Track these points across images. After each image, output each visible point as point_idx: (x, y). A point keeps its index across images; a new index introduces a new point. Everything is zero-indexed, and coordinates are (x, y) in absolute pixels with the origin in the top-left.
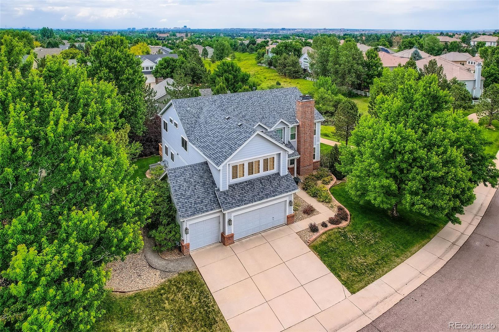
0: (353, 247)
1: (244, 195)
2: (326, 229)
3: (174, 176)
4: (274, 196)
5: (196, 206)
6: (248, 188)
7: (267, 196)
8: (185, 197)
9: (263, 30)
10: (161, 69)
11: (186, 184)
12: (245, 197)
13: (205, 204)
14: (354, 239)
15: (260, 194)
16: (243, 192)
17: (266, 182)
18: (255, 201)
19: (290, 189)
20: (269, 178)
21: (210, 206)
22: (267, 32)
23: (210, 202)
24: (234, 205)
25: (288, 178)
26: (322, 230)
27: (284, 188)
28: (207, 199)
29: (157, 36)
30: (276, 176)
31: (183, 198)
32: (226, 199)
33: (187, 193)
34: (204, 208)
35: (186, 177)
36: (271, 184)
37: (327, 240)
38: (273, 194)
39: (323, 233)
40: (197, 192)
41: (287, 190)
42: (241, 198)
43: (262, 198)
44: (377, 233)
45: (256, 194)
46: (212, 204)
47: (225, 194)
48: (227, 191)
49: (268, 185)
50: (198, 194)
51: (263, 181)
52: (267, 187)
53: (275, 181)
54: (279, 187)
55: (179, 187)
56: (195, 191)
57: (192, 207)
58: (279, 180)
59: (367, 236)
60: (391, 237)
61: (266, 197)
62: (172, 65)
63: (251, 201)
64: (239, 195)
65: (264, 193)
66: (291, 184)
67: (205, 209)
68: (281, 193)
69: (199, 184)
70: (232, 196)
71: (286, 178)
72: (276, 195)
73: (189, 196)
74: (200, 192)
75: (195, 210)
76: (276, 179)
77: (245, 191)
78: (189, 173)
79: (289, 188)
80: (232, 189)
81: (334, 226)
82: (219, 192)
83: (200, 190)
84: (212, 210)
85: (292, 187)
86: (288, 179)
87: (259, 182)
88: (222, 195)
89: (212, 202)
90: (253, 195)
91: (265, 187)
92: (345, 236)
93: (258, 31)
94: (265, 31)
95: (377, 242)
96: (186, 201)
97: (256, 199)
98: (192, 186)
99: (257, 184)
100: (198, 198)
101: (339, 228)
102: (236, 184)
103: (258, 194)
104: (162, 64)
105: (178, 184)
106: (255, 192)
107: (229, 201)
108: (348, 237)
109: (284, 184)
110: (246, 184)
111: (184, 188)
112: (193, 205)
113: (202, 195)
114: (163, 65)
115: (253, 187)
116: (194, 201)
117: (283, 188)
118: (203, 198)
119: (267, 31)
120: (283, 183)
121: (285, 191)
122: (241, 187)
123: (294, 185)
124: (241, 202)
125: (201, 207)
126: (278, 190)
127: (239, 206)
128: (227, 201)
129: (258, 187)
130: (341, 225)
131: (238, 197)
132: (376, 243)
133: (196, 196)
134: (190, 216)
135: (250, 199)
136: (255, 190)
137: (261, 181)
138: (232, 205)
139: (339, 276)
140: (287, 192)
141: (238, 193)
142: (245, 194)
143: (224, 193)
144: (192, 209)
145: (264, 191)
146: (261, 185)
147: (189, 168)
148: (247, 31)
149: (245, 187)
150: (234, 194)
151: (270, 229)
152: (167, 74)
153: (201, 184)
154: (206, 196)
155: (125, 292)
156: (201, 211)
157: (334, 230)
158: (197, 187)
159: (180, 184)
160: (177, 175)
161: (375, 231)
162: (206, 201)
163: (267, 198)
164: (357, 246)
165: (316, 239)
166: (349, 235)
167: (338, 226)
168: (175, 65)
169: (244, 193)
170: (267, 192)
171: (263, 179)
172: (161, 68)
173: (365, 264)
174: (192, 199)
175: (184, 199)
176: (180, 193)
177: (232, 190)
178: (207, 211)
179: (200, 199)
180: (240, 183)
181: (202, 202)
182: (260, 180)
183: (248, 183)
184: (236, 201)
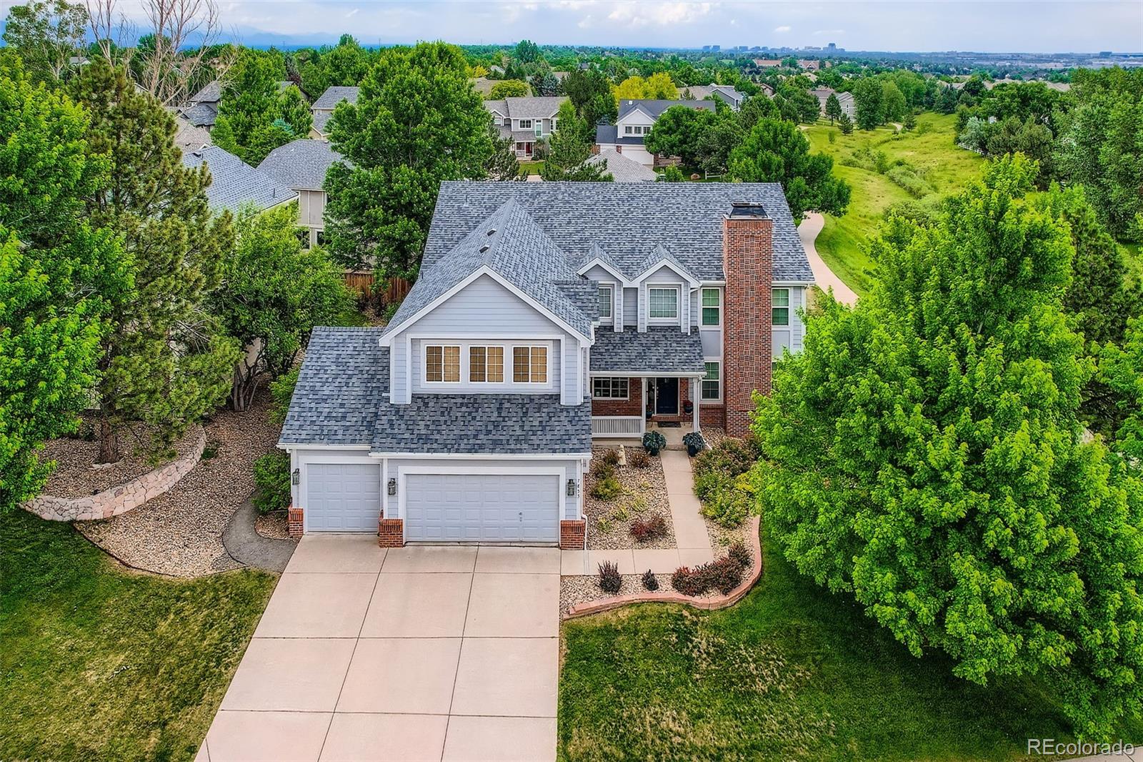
0: (683, 676)
1: (439, 428)
2: (648, 595)
3: (322, 345)
4: (513, 451)
5: (325, 423)
6: (460, 414)
7: (496, 446)
8: (315, 397)
9: (1040, 59)
10: (660, 133)
11: (334, 368)
12: (439, 432)
13: (348, 424)
14: (708, 654)
15: (481, 436)
16: (442, 419)
17: (514, 409)
18: (457, 451)
19: (566, 446)
20: (527, 404)
21: (357, 433)
22: (1052, 64)
23: (360, 423)
24: (402, 445)
25: (579, 414)
26: (633, 592)
27: (554, 437)
28: (357, 414)
29: (753, 65)
30: (548, 401)
31: (311, 396)
32: (392, 426)
33: (325, 388)
34: (340, 432)
35: (344, 352)
36: (524, 419)
37: (623, 628)
38: (512, 446)
39: (631, 605)
40: (346, 393)
41: (557, 447)
42: (429, 432)
43: (480, 448)
44: (802, 668)
45: (469, 433)
46: (361, 428)
47: (397, 412)
48: (406, 408)
49: (514, 419)
50: (346, 397)
51: (507, 405)
52: (509, 423)
53: (538, 414)
54: (539, 433)
55: (316, 372)
56: (345, 388)
57: (317, 423)
58: (551, 415)
59: (755, 661)
60: (844, 697)
61: (491, 447)
62: (686, 127)
63: (449, 446)
64: (428, 423)
65: (490, 437)
66: (578, 432)
67: (340, 437)
68: (536, 448)
69: (360, 376)
70: (411, 423)
71: (572, 414)
72: (520, 451)
73: (324, 397)
74: (353, 393)
75: (319, 432)
76: (545, 410)
77: (447, 418)
78: (356, 345)
79: (567, 442)
80: (421, 404)
81: (677, 595)
82: (387, 404)
83: (357, 388)
84: (353, 441)
85: (576, 441)
86: (577, 419)
87: (494, 406)
88: (389, 413)
89: (365, 423)
90: (463, 433)
91: (504, 424)
92: (686, 636)
93: (1024, 60)
94: (1046, 61)
95: (778, 692)
96: (313, 405)
97: (462, 446)
98: (344, 376)
99: (487, 410)
100: (342, 405)
101: (688, 606)
102: (437, 396)
103: (475, 437)
104: (665, 121)
105: (319, 364)
106: (471, 428)
107: (396, 431)
108: (692, 642)
109: (558, 428)
110: (460, 400)
111: (327, 376)
112: (322, 419)
113: (353, 402)
114: (665, 125)
115: (473, 414)
116: (328, 410)
117: (549, 437)
118: (351, 410)
119: (1051, 61)
120: (556, 423)
121: (549, 447)
122: (445, 405)
123: (583, 437)
124: (425, 442)
125: (336, 428)
126: (532, 437)
127: (411, 450)
128: (393, 431)
129: (484, 418)
130: (698, 600)
131: (422, 427)
132: (772, 694)
133: (340, 401)
134: (302, 441)
135: (448, 442)
136: (472, 423)
137: (501, 404)
138: (399, 443)
139: (565, 738)
140: (554, 451)
141: (428, 418)
142: (444, 427)
143: (397, 409)
144: (315, 428)
145: (494, 432)
146: (496, 414)
147: (362, 334)
148: (993, 59)
149: (454, 408)
150: (419, 418)
151: (510, 544)
152: (671, 147)
153: (366, 376)
154: (360, 406)
155: (129, 566)
156: (331, 437)
157: (668, 607)
158: (354, 380)
159: (323, 364)
160: (327, 345)
161: (798, 658)
162: (352, 419)
163: (492, 451)
164: (698, 676)
165: (597, 611)
166: (702, 639)
167: (688, 598)
168: (691, 126)
169: (442, 423)
170: (501, 437)
171: (509, 400)
172: (663, 131)
173: (677, 740)
174: (327, 406)
175: (310, 401)
176: (311, 384)
177: (419, 408)
178: (341, 442)
179: (343, 410)
180: (447, 397)
181: (344, 417)
182: (501, 401)
183: (466, 401)
184: (412, 436)
